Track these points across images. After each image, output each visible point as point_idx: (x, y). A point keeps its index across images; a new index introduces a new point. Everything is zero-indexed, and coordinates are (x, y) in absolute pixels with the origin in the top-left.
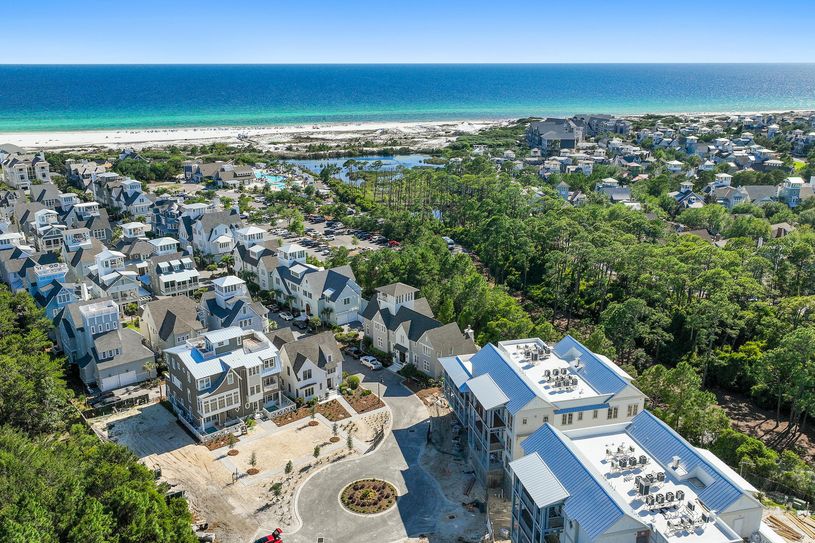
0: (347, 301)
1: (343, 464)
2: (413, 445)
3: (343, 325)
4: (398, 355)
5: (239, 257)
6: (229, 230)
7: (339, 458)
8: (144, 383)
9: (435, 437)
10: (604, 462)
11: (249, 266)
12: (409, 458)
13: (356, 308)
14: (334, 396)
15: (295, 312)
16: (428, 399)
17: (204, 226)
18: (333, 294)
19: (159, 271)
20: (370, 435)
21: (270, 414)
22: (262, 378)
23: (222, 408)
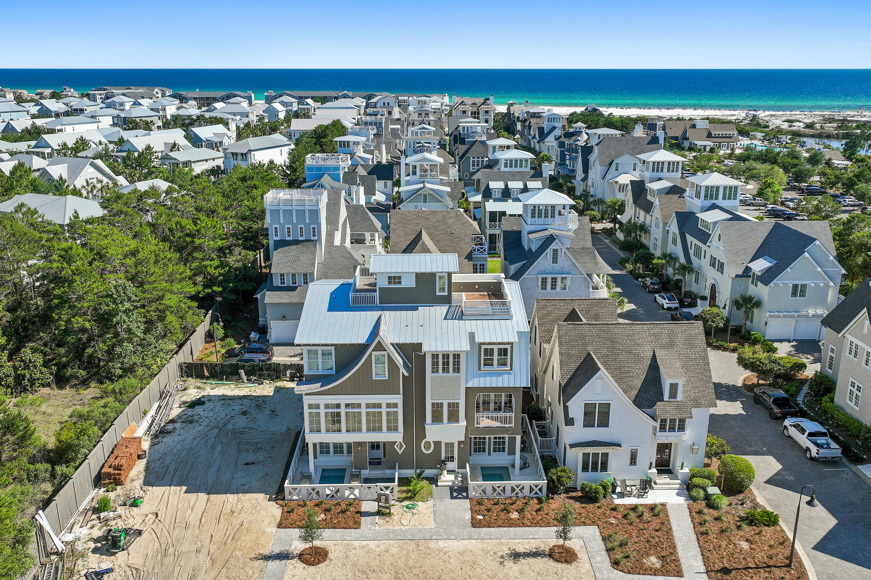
0: (799, 290)
3: (781, 341)
5: (631, 199)
11: (642, 215)
13: (819, 312)
14: (664, 493)
15: (688, 298)
17: (601, 154)
18: (770, 269)
19: (488, 193)
21: (473, 485)
22: (467, 388)
23: (354, 431)
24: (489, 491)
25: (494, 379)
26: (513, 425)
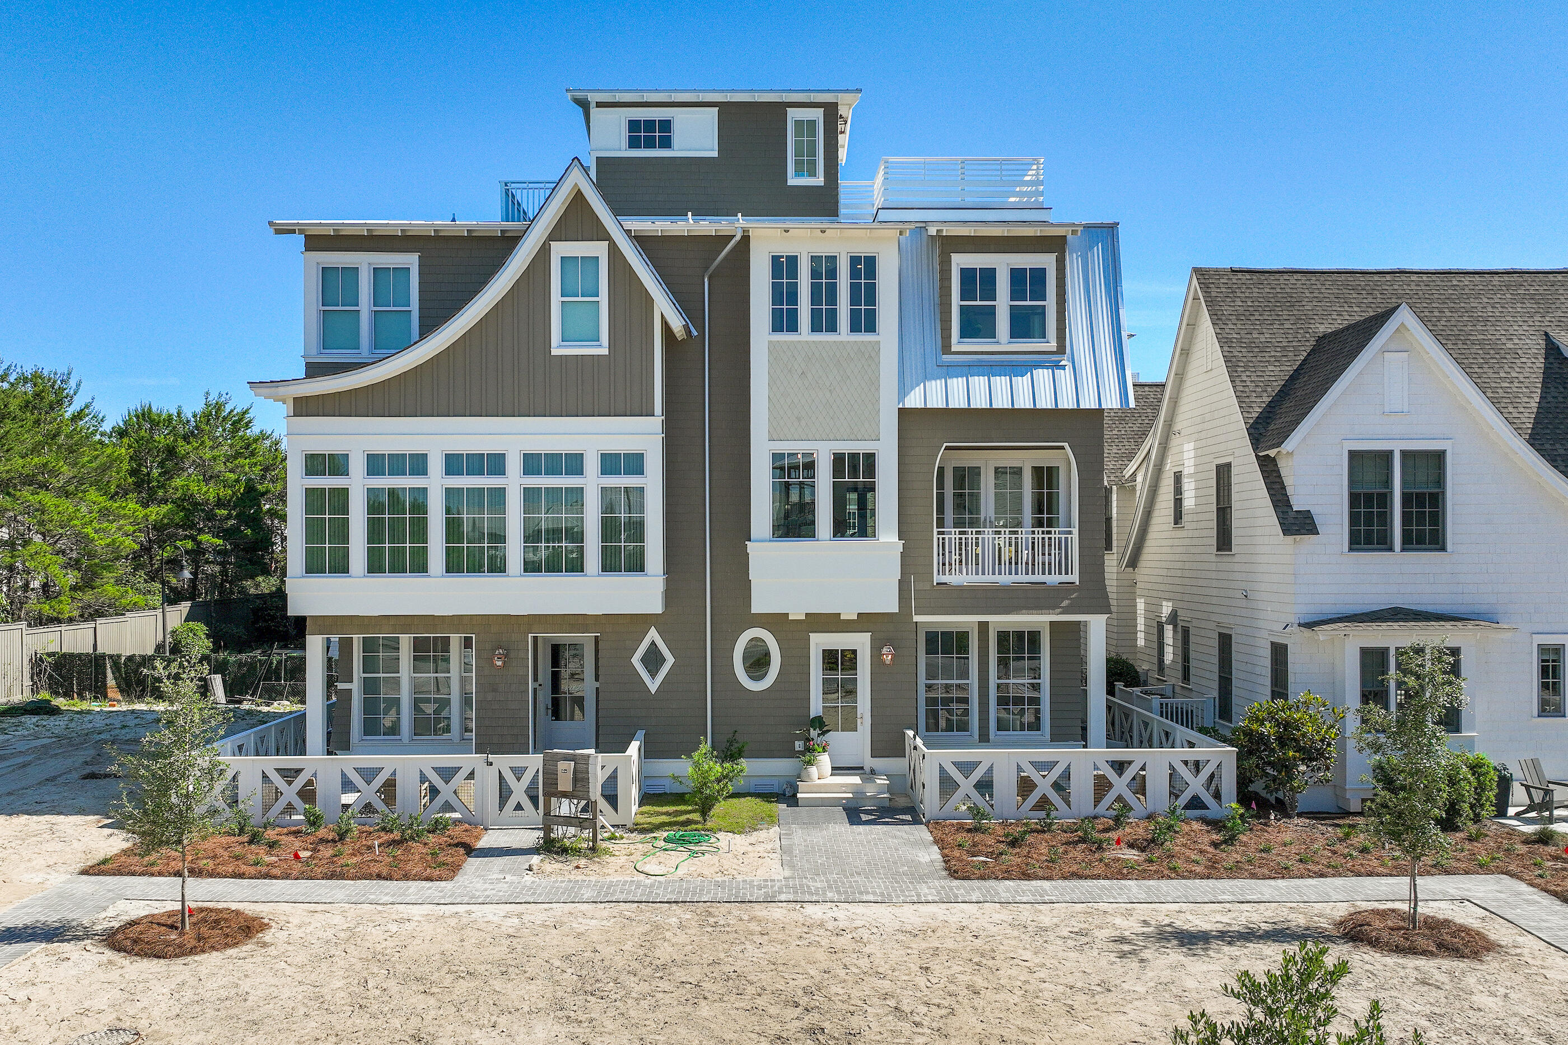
22: (903, 413)
23: (476, 568)
24: (1005, 784)
25: (1000, 382)
26: (1075, 578)
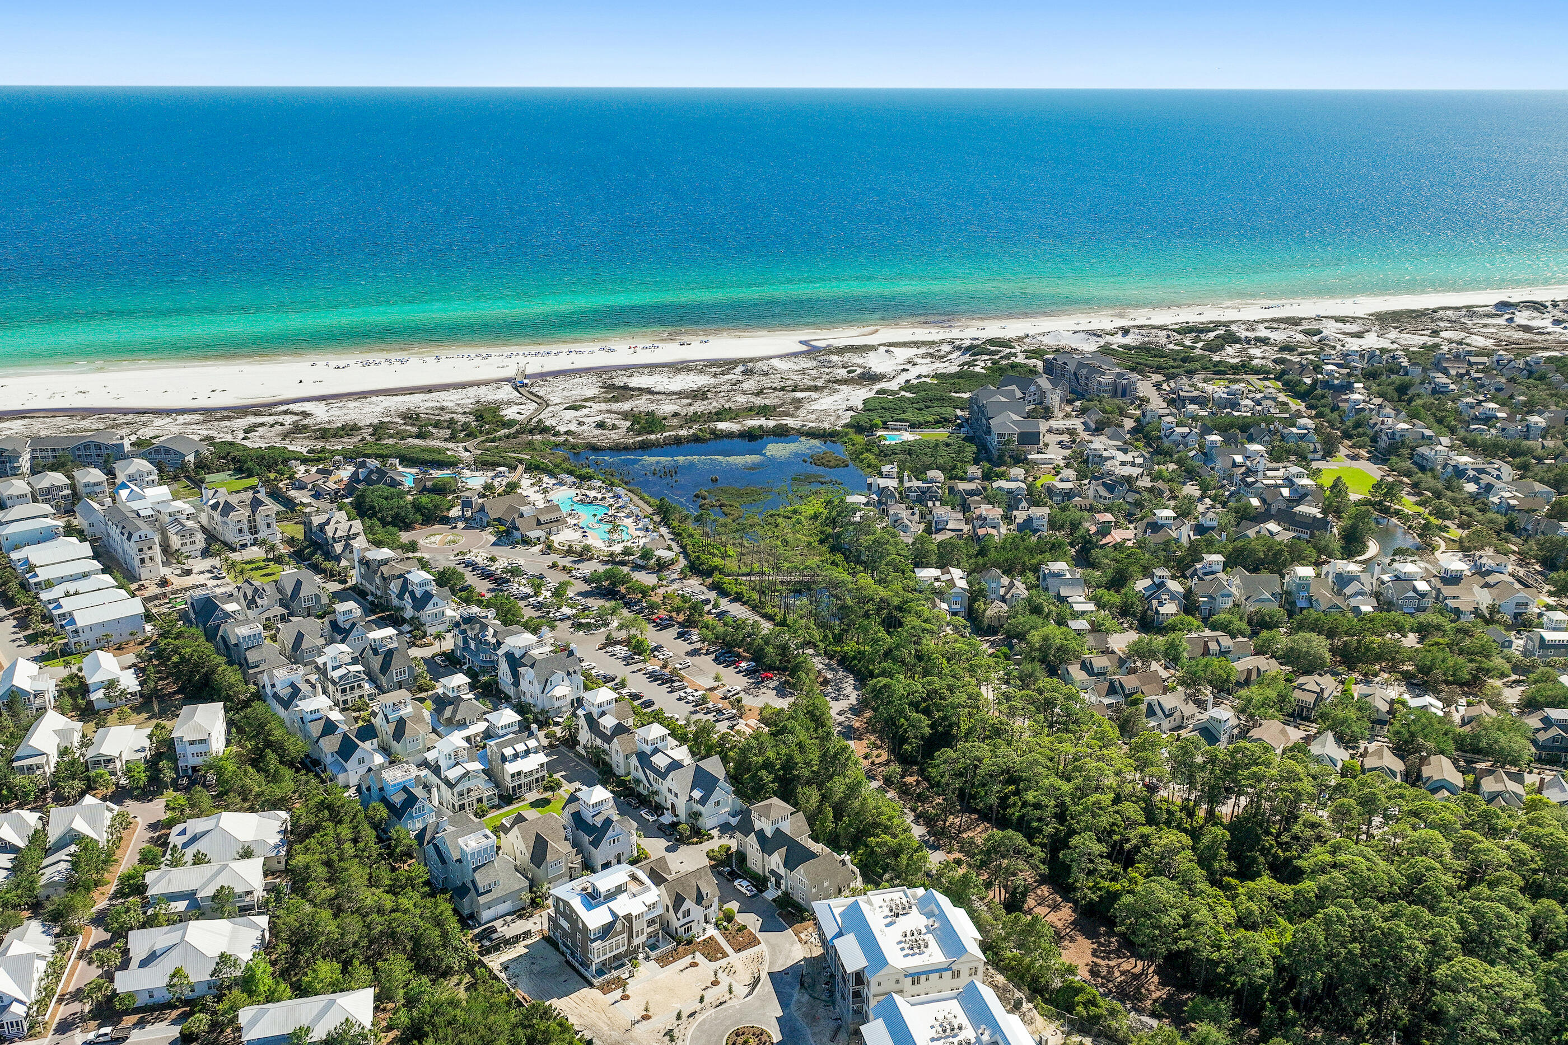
0: (717, 803)
1: (725, 1010)
2: (788, 990)
4: (773, 879)
5: (586, 727)
6: (566, 677)
7: (721, 1004)
8: (520, 913)
9: (807, 980)
10: (932, 1027)
11: (599, 742)
12: (784, 1004)
14: (711, 931)
15: (658, 809)
16: (803, 936)
17: (537, 675)
18: (702, 796)
19: (504, 759)
20: (748, 979)
21: (652, 954)
24: (658, 955)
